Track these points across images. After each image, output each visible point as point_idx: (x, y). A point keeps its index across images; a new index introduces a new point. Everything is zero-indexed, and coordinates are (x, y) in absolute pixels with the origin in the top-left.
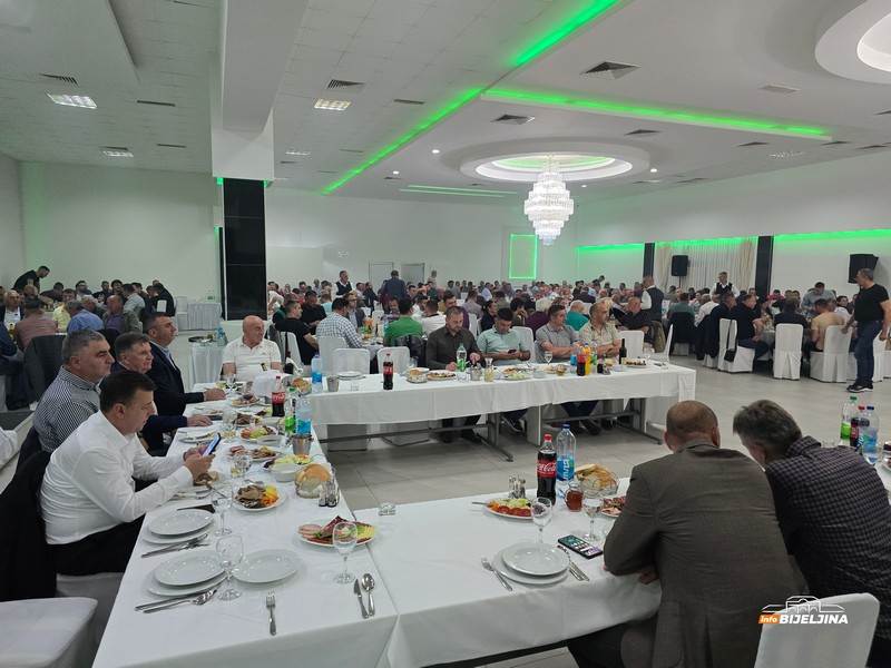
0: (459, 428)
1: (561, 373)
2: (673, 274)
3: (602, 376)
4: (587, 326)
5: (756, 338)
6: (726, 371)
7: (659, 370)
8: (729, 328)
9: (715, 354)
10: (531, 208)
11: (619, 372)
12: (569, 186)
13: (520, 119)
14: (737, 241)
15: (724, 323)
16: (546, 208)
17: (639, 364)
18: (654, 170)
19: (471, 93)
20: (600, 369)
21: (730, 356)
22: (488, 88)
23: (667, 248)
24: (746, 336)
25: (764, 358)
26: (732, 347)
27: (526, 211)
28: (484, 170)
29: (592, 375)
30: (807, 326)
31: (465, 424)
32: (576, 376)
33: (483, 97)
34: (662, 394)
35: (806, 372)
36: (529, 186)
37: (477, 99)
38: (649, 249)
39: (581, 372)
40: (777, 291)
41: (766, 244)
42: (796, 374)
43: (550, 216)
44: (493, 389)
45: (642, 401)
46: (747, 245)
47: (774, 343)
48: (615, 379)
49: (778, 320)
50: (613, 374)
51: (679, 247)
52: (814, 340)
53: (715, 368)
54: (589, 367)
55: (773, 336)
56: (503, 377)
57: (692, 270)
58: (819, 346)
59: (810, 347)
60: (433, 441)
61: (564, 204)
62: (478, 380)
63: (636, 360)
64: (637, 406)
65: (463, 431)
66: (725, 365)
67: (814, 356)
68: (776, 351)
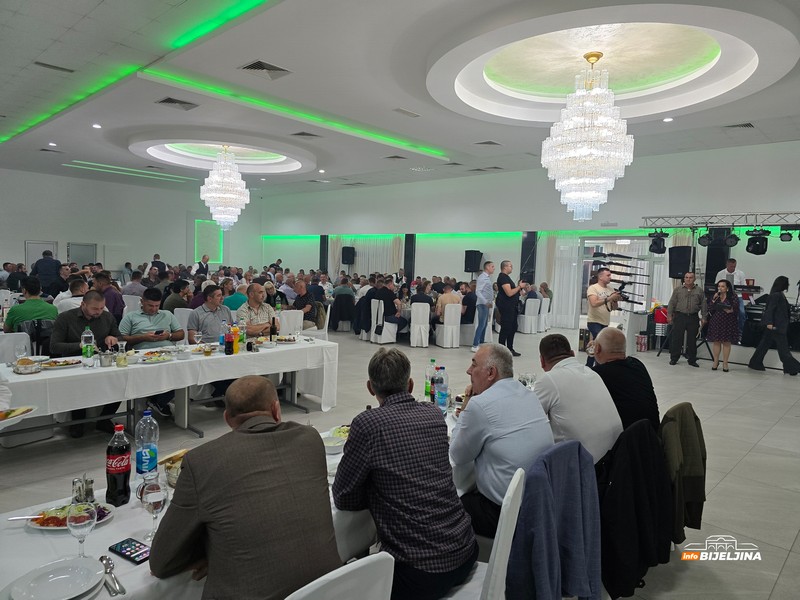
0: (94, 419)
1: (207, 353)
2: (343, 263)
3: (251, 353)
4: (244, 306)
5: (397, 315)
6: (376, 343)
7: (308, 345)
8: (377, 307)
9: (368, 330)
10: (207, 194)
11: (268, 349)
12: (245, 177)
13: (186, 105)
14: (390, 237)
15: (374, 303)
16: (222, 195)
17: (289, 340)
18: (322, 171)
19: (128, 70)
20: (250, 347)
21: (379, 331)
22: (147, 66)
23: (338, 240)
24: (390, 313)
25: (404, 331)
26: (380, 323)
27: (202, 197)
28: (155, 152)
29: (241, 353)
30: (432, 305)
31: (102, 415)
32: (224, 355)
33: (139, 74)
34: (308, 367)
35: (432, 341)
36: (205, 174)
37: (133, 76)
38: (324, 240)
39: (229, 350)
40: (419, 278)
41: (410, 240)
42: (426, 343)
43: (226, 204)
44: (126, 374)
45: (293, 374)
46: (397, 240)
47: (410, 319)
48: (264, 356)
49: (415, 299)
50: (262, 351)
51: (347, 240)
52: (438, 314)
53: (368, 341)
54: (237, 345)
55: (410, 313)
56: (140, 360)
57: (359, 259)
58: (441, 320)
59: (435, 321)
60: (58, 438)
61: (241, 193)
62: (110, 366)
63: (287, 337)
64: (289, 380)
65: (98, 422)
66: (376, 338)
67: (438, 326)
68: (412, 324)
